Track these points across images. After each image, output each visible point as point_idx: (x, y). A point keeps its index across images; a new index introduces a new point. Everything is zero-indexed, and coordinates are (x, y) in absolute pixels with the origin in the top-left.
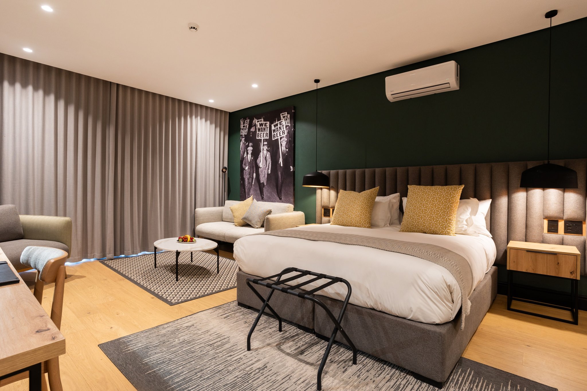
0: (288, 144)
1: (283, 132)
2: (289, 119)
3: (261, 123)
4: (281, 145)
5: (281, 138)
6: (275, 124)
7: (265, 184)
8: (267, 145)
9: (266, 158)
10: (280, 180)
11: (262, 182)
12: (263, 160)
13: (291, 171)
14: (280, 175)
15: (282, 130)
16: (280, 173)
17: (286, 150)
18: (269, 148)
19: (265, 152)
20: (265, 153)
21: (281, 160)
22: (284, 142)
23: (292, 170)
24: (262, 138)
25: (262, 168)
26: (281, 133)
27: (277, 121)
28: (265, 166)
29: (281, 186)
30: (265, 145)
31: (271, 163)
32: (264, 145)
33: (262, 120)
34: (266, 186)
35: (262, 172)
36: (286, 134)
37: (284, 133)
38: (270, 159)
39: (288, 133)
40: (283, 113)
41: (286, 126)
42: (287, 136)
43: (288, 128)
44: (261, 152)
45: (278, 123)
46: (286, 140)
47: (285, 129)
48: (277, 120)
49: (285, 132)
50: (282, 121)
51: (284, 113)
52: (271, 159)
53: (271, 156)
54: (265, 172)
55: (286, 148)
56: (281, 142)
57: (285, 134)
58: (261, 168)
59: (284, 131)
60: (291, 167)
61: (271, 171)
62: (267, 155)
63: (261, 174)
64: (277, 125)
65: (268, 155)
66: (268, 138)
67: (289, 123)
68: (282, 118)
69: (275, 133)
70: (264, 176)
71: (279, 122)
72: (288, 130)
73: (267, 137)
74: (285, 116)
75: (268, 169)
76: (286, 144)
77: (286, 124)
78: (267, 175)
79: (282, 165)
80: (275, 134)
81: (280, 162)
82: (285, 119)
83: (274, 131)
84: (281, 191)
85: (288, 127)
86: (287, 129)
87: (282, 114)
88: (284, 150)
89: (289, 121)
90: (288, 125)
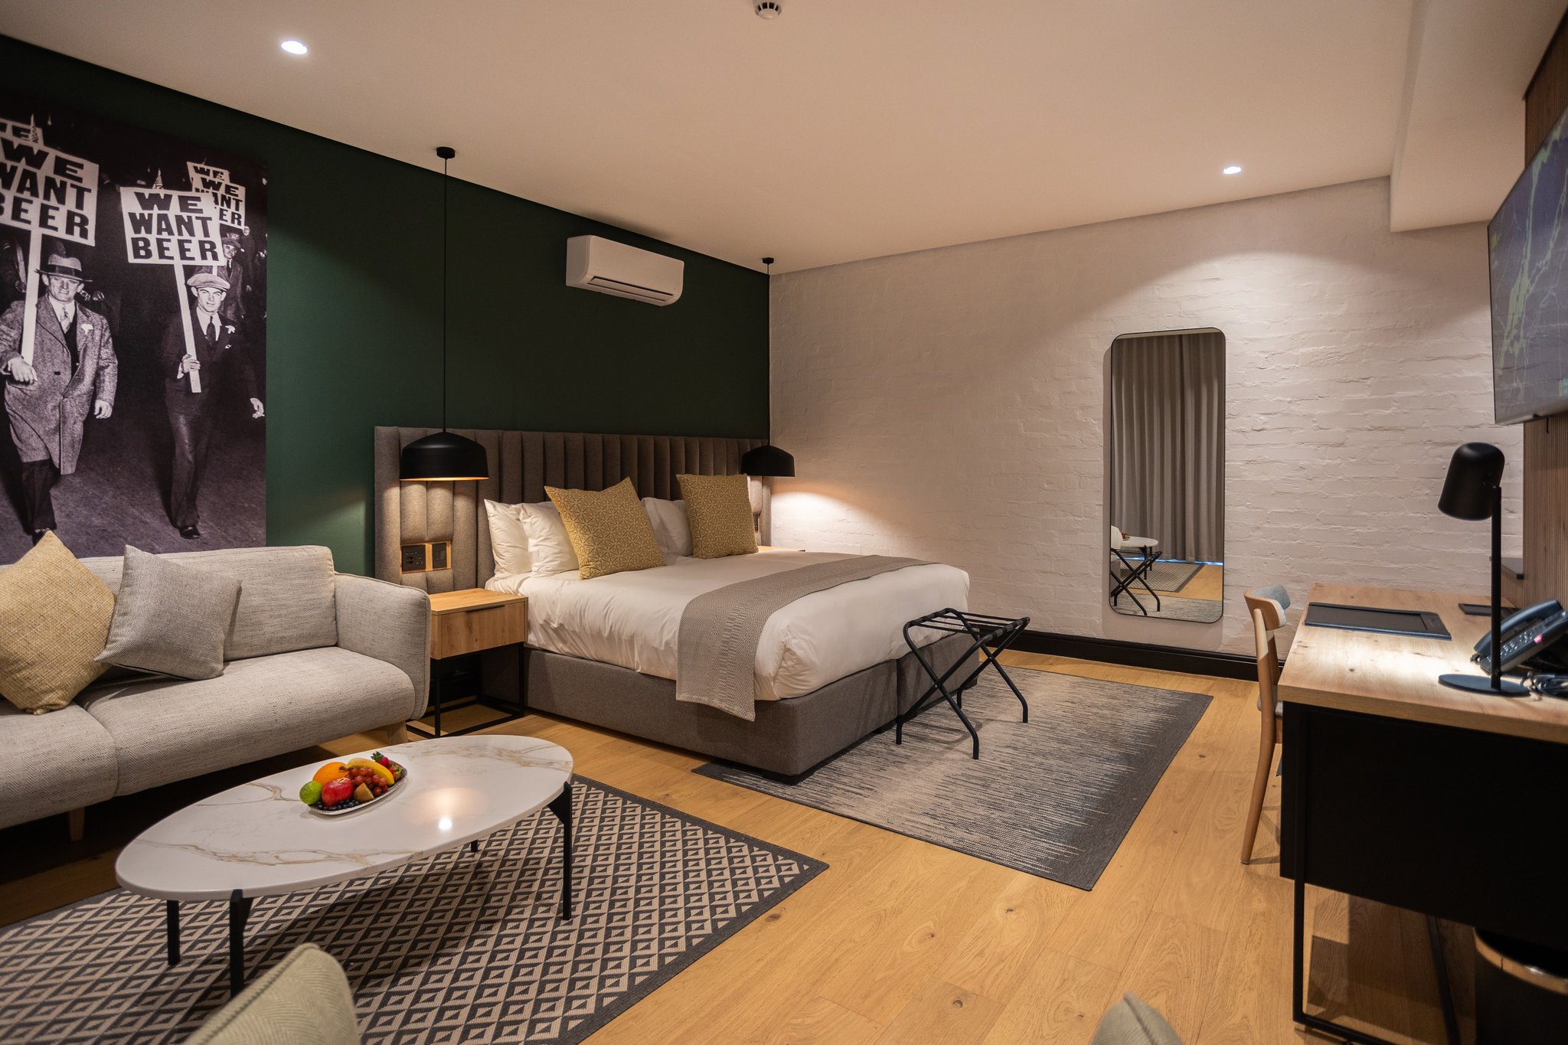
0: (237, 307)
1: (207, 246)
2: (242, 206)
3: (17, 142)
4: (193, 301)
5: (190, 271)
6: (147, 192)
7: (68, 468)
8: (77, 273)
9: (71, 336)
10: (183, 454)
11: (32, 453)
12: (40, 344)
13: (255, 416)
14: (184, 430)
15: (199, 234)
16: (182, 419)
17: (223, 330)
18: (99, 296)
19: (64, 309)
20: (59, 313)
21: (190, 366)
22: (212, 290)
23: (259, 413)
24: (37, 234)
25: (31, 387)
26: (194, 250)
27: (166, 186)
28: (66, 376)
29: (196, 477)
30: (66, 271)
31: (120, 368)
32: (46, 268)
33: (28, 131)
34: (78, 480)
35: (33, 404)
36: (222, 261)
37: (209, 254)
38: (107, 352)
39: (237, 258)
40: (202, 166)
41: (225, 230)
42: (229, 270)
43: (240, 241)
44: (22, 297)
45: (168, 197)
46: (228, 286)
47: (215, 236)
48: (159, 179)
49: (219, 249)
50: (198, 199)
51: (212, 169)
52: (115, 347)
53: (113, 336)
54: (60, 407)
55: (224, 321)
56: (188, 288)
57: (215, 257)
58: (26, 383)
59: (213, 245)
60: (256, 403)
61: (115, 408)
62: (86, 327)
63: (28, 415)
64: (165, 203)
65: (91, 328)
66: (90, 241)
67: (243, 220)
68: (196, 180)
69: (143, 234)
70: (58, 429)
71: (175, 195)
72: (236, 248)
73: (84, 234)
74: (217, 180)
75: (94, 395)
76: (225, 304)
77: (221, 218)
78: (85, 423)
79: (196, 387)
80: (147, 242)
81: (187, 376)
82: (215, 195)
83: (139, 223)
84: (192, 499)
85: (235, 237)
86: (231, 242)
87: (199, 166)
88: (211, 326)
89: (242, 211)
90: (236, 225)
